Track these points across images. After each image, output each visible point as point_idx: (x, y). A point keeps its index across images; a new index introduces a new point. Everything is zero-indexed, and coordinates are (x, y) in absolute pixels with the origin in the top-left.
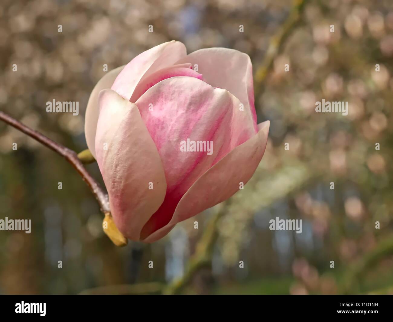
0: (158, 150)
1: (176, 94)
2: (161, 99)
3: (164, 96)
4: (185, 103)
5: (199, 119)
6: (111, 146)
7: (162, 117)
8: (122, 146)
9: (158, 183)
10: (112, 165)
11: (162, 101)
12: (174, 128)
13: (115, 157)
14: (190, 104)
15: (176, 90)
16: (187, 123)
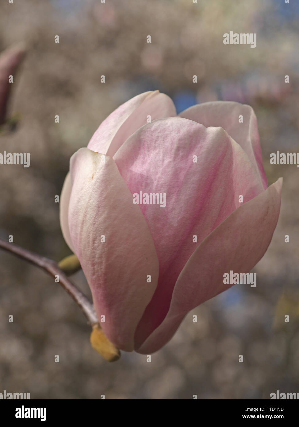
0: (144, 214)
1: (160, 139)
2: (143, 150)
3: (146, 146)
4: (172, 149)
5: (190, 167)
6: (85, 216)
7: (145, 172)
8: (98, 211)
9: (147, 258)
10: (89, 241)
11: (145, 153)
12: (161, 182)
13: (92, 229)
14: (178, 149)
15: (160, 134)
16: (176, 174)
